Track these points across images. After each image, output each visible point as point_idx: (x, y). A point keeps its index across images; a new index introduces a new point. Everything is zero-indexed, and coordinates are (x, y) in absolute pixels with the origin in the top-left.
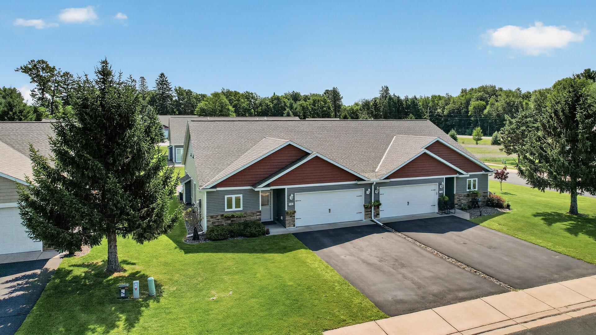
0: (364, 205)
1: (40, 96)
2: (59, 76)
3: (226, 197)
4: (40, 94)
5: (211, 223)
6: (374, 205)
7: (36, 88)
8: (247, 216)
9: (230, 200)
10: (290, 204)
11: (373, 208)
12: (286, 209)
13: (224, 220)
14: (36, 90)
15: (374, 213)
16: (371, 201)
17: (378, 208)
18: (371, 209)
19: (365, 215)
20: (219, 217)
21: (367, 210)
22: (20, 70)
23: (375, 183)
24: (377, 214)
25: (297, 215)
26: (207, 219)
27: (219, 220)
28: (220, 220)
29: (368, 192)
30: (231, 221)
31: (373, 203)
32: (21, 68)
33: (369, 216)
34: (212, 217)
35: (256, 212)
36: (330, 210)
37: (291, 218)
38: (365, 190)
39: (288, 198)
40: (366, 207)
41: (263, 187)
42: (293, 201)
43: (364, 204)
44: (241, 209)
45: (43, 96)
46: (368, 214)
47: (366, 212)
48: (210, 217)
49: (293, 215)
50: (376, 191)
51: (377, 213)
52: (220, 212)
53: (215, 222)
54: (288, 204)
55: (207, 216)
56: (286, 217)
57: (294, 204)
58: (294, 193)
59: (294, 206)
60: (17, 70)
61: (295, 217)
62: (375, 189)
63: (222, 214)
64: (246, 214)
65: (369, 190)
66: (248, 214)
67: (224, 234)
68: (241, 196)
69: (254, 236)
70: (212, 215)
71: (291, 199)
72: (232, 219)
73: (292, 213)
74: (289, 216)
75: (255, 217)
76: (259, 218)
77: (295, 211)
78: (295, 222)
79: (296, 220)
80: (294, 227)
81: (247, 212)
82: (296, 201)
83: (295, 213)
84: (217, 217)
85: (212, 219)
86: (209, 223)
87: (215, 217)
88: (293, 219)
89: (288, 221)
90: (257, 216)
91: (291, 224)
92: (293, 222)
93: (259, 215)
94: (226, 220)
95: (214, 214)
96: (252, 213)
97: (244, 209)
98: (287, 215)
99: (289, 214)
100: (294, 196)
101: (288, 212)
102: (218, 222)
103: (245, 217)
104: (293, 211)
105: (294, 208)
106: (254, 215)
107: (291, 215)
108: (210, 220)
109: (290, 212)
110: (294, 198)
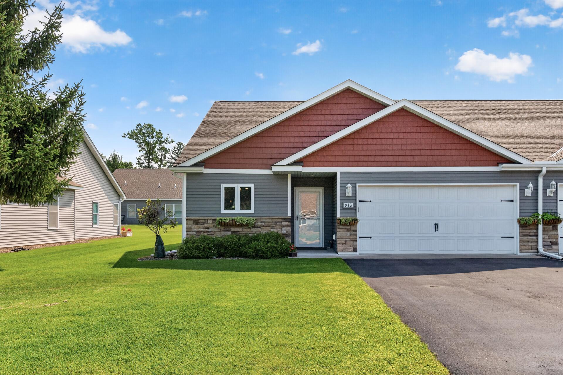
0: (519, 221)
1: (146, 164)
2: (167, 142)
3: (223, 186)
4: (146, 162)
5: (194, 233)
6: (543, 219)
7: (142, 156)
8: (264, 226)
9: (230, 193)
10: (346, 205)
11: (541, 227)
12: (338, 215)
13: (219, 230)
14: (142, 158)
15: (543, 239)
16: (537, 213)
17: (555, 228)
18: (537, 229)
19: (522, 242)
20: (210, 223)
21: (527, 232)
22: (127, 136)
23: (544, 170)
24: (551, 242)
25: (361, 229)
26: (187, 224)
27: (208, 228)
28: (210, 230)
29: (528, 192)
30: (232, 232)
31: (540, 217)
32: (129, 134)
33: (532, 244)
34: (196, 222)
35: (281, 220)
36: (436, 225)
37: (349, 234)
38: (520, 186)
39: (342, 192)
40: (523, 225)
41: (289, 165)
42: (353, 198)
43: (518, 217)
44: (252, 211)
45: (149, 165)
46: (528, 242)
47: (524, 235)
48: (191, 222)
49: (353, 228)
50: (548, 190)
51: (552, 240)
52: (212, 215)
53: (201, 232)
54: (342, 204)
55: (187, 220)
56: (338, 230)
57: (355, 206)
58: (355, 184)
59: (356, 210)
60: (124, 137)
61: (356, 231)
62: (546, 187)
63: (215, 218)
64: (261, 222)
65: (531, 185)
66: (264, 222)
67: (204, 247)
68: (252, 186)
69: (262, 257)
70: (195, 218)
71: (349, 195)
72: (233, 229)
73: (351, 224)
74: (343, 228)
75: (279, 229)
76: (287, 232)
77: (356, 219)
78: (357, 242)
79: (358, 239)
80: (355, 252)
81: (263, 217)
82: (360, 201)
83: (357, 223)
84: (205, 224)
85: (196, 226)
86: (191, 233)
87: (203, 224)
88: (353, 235)
89: (340, 239)
90: (284, 226)
91: (349, 246)
92: (355, 244)
93: (287, 226)
94: (221, 230)
95: (201, 218)
96: (272, 220)
97: (257, 212)
98: (339, 227)
99: (342, 225)
100: (355, 190)
101: (341, 220)
102: (207, 232)
103: (260, 227)
104: (353, 220)
105: (356, 213)
106: (276, 224)
107: (349, 227)
108: (192, 228)
109: (345, 221)
110: (355, 193)
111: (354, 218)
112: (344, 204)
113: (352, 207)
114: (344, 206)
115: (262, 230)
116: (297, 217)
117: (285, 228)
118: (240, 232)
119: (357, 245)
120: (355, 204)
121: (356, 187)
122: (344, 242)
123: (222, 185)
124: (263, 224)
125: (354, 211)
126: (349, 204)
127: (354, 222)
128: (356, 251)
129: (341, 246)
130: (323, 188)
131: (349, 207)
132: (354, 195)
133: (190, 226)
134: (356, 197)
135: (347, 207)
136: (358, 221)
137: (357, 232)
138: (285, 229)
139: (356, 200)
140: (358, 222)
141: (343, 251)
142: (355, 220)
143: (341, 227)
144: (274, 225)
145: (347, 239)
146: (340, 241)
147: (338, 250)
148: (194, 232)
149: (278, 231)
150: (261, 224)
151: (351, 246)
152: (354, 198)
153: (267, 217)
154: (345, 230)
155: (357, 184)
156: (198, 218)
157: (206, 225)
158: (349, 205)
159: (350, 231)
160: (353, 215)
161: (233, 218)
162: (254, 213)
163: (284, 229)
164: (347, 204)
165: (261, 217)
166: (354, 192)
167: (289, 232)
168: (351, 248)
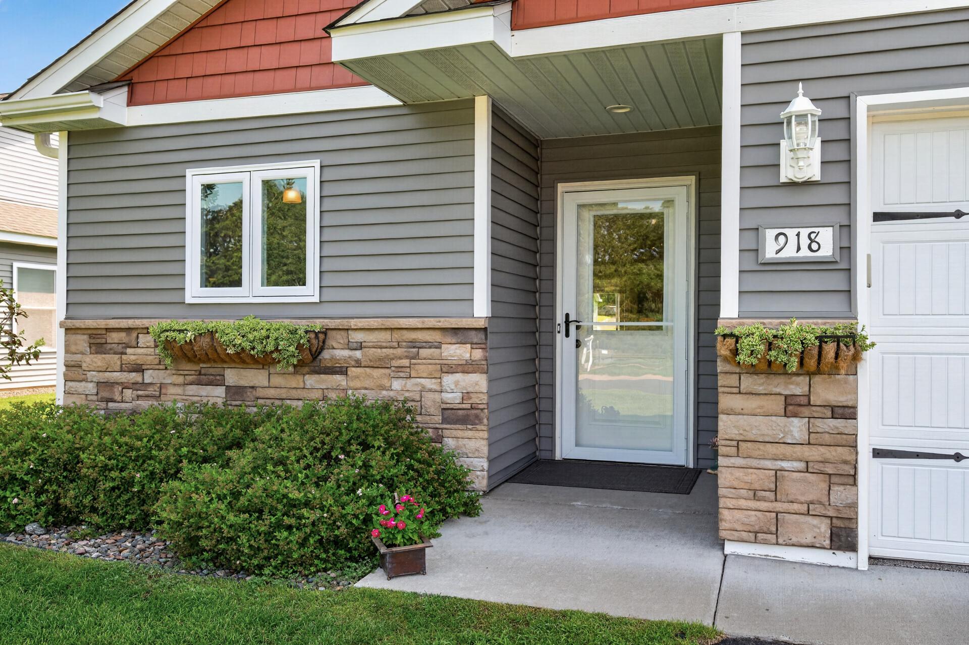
3: (195, 180)
5: (91, 388)
8: (358, 364)
10: (783, 244)
20: (147, 348)
25: (887, 402)
26: (66, 350)
27: (141, 369)
28: (149, 377)
30: (228, 388)
34: (97, 342)
35: (436, 337)
37: (797, 428)
39: (759, 156)
42: (831, 197)
44: (310, 291)
48: (82, 341)
49: (827, 393)
53: (114, 383)
54: (753, 235)
55: (66, 332)
57: (846, 250)
58: (848, 99)
59: (849, 272)
61: (848, 412)
63: (168, 324)
64: (349, 346)
66: (360, 346)
68: (310, 171)
71: (801, 177)
72: (233, 377)
73: (812, 363)
74: (761, 389)
75: (429, 384)
76: (466, 395)
77: (852, 336)
78: (855, 484)
79: (866, 464)
80: (839, 548)
81: (353, 323)
82: (879, 217)
83: (856, 358)
84: (129, 351)
85: (99, 360)
86: (80, 387)
87: (119, 348)
88: (827, 438)
89: (739, 461)
90: (450, 369)
91: (795, 507)
92: (839, 494)
93: (467, 367)
94: (189, 378)
95: (113, 323)
96: (397, 335)
97: (330, 295)
98: (733, 380)
99: (753, 370)
100: (848, 142)
101: (737, 339)
102: (135, 386)
103: (343, 371)
104: (822, 339)
105: (849, 293)
106: (416, 356)
107: (798, 386)
108: (84, 365)
109: (770, 346)
110: (849, 163)
111: (838, 326)
112: (770, 234)
113: (827, 250)
114: (770, 252)
115: (352, 384)
116: (567, 322)
117: (458, 376)
118: (260, 393)
119: (854, 506)
120: (847, 229)
121: (848, 120)
122: (763, 479)
123: (189, 173)
124: (358, 354)
125: (836, 281)
126: (804, 232)
127: (830, 349)
128: (852, 547)
129: (743, 503)
130: (691, 180)
131: (805, 253)
132: (838, 174)
133: (78, 357)
134: (849, 184)
135: (789, 252)
136: (864, 348)
137: (854, 417)
138: (457, 383)
139: (849, 206)
140: (867, 355)
141: (756, 536)
142: (837, 339)
143: (748, 382)
144: (406, 362)
145: (785, 465)
146: (739, 473)
147: (723, 525)
148: (91, 385)
149: (423, 390)
150: (346, 353)
151: (816, 509)
152: (837, 195)
153: (374, 323)
154: (777, 405)
155: (863, 103)
156: (102, 324)
157: (132, 355)
158: (805, 242)
159: (806, 411)
160: (835, 304)
161: (211, 324)
162: (316, 299)
163: (449, 380)
164: (791, 233)
165: (345, 323)
166: (838, 152)
167: (475, 400)
168: (815, 521)
